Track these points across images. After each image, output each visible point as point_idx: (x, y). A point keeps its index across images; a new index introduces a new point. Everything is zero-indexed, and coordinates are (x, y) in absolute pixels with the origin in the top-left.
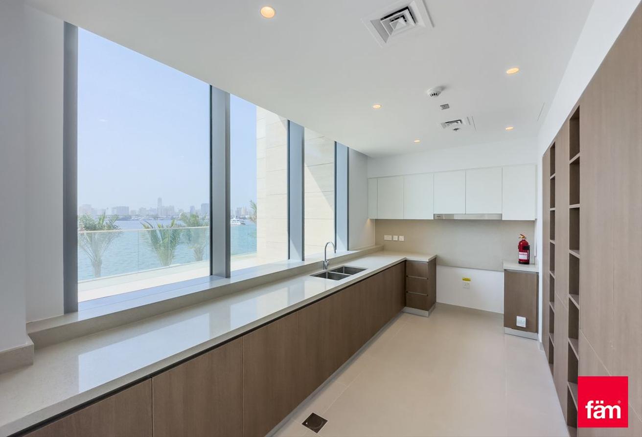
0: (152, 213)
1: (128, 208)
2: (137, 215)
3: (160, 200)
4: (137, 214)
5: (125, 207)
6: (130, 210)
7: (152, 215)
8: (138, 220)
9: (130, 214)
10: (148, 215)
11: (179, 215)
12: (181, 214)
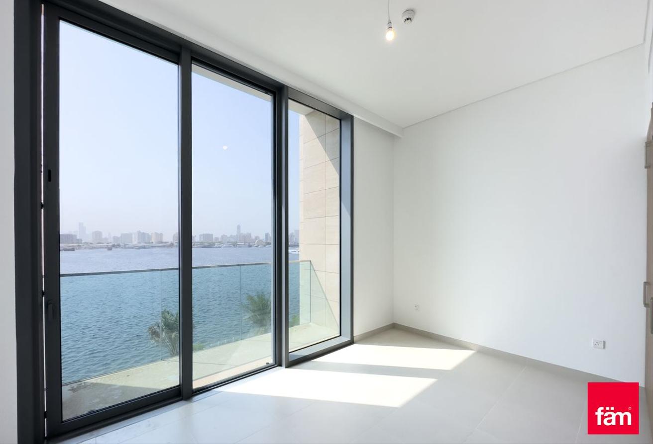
0: (232, 240)
1: (212, 235)
2: (219, 242)
3: (239, 227)
4: (220, 240)
5: (210, 234)
6: (214, 237)
7: (232, 242)
8: (220, 247)
9: (214, 241)
10: (228, 242)
11: (254, 242)
12: (257, 241)
